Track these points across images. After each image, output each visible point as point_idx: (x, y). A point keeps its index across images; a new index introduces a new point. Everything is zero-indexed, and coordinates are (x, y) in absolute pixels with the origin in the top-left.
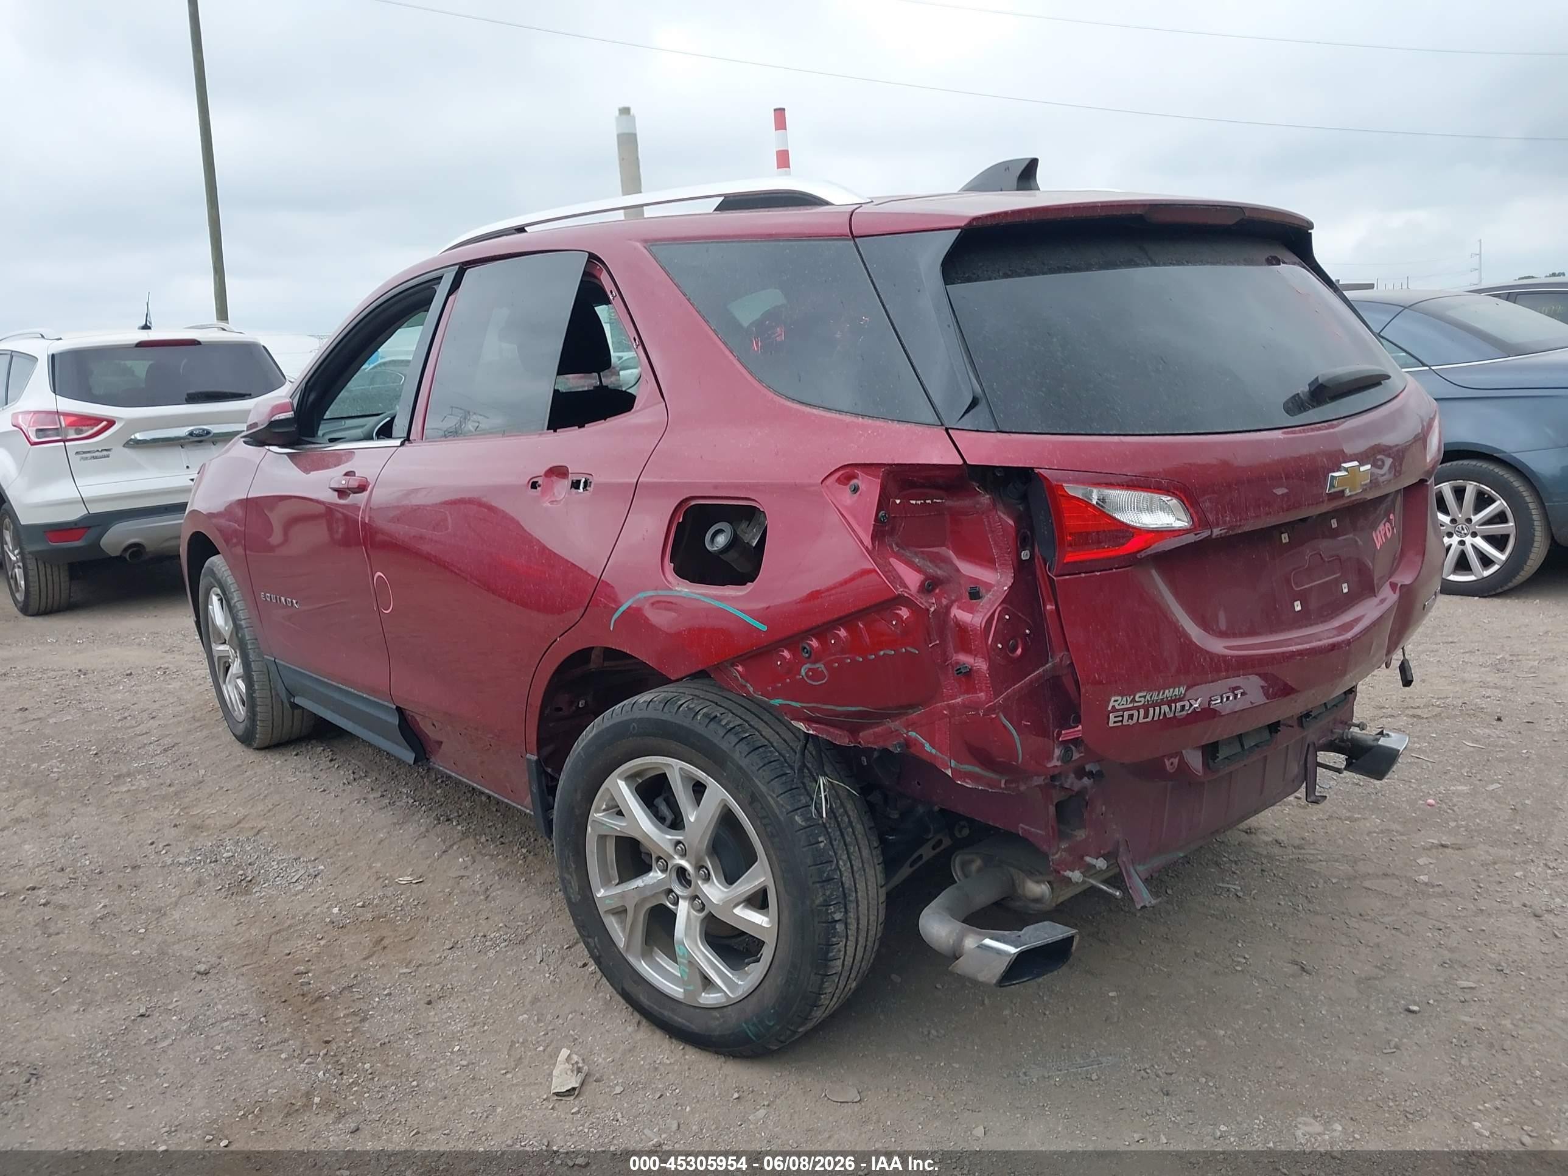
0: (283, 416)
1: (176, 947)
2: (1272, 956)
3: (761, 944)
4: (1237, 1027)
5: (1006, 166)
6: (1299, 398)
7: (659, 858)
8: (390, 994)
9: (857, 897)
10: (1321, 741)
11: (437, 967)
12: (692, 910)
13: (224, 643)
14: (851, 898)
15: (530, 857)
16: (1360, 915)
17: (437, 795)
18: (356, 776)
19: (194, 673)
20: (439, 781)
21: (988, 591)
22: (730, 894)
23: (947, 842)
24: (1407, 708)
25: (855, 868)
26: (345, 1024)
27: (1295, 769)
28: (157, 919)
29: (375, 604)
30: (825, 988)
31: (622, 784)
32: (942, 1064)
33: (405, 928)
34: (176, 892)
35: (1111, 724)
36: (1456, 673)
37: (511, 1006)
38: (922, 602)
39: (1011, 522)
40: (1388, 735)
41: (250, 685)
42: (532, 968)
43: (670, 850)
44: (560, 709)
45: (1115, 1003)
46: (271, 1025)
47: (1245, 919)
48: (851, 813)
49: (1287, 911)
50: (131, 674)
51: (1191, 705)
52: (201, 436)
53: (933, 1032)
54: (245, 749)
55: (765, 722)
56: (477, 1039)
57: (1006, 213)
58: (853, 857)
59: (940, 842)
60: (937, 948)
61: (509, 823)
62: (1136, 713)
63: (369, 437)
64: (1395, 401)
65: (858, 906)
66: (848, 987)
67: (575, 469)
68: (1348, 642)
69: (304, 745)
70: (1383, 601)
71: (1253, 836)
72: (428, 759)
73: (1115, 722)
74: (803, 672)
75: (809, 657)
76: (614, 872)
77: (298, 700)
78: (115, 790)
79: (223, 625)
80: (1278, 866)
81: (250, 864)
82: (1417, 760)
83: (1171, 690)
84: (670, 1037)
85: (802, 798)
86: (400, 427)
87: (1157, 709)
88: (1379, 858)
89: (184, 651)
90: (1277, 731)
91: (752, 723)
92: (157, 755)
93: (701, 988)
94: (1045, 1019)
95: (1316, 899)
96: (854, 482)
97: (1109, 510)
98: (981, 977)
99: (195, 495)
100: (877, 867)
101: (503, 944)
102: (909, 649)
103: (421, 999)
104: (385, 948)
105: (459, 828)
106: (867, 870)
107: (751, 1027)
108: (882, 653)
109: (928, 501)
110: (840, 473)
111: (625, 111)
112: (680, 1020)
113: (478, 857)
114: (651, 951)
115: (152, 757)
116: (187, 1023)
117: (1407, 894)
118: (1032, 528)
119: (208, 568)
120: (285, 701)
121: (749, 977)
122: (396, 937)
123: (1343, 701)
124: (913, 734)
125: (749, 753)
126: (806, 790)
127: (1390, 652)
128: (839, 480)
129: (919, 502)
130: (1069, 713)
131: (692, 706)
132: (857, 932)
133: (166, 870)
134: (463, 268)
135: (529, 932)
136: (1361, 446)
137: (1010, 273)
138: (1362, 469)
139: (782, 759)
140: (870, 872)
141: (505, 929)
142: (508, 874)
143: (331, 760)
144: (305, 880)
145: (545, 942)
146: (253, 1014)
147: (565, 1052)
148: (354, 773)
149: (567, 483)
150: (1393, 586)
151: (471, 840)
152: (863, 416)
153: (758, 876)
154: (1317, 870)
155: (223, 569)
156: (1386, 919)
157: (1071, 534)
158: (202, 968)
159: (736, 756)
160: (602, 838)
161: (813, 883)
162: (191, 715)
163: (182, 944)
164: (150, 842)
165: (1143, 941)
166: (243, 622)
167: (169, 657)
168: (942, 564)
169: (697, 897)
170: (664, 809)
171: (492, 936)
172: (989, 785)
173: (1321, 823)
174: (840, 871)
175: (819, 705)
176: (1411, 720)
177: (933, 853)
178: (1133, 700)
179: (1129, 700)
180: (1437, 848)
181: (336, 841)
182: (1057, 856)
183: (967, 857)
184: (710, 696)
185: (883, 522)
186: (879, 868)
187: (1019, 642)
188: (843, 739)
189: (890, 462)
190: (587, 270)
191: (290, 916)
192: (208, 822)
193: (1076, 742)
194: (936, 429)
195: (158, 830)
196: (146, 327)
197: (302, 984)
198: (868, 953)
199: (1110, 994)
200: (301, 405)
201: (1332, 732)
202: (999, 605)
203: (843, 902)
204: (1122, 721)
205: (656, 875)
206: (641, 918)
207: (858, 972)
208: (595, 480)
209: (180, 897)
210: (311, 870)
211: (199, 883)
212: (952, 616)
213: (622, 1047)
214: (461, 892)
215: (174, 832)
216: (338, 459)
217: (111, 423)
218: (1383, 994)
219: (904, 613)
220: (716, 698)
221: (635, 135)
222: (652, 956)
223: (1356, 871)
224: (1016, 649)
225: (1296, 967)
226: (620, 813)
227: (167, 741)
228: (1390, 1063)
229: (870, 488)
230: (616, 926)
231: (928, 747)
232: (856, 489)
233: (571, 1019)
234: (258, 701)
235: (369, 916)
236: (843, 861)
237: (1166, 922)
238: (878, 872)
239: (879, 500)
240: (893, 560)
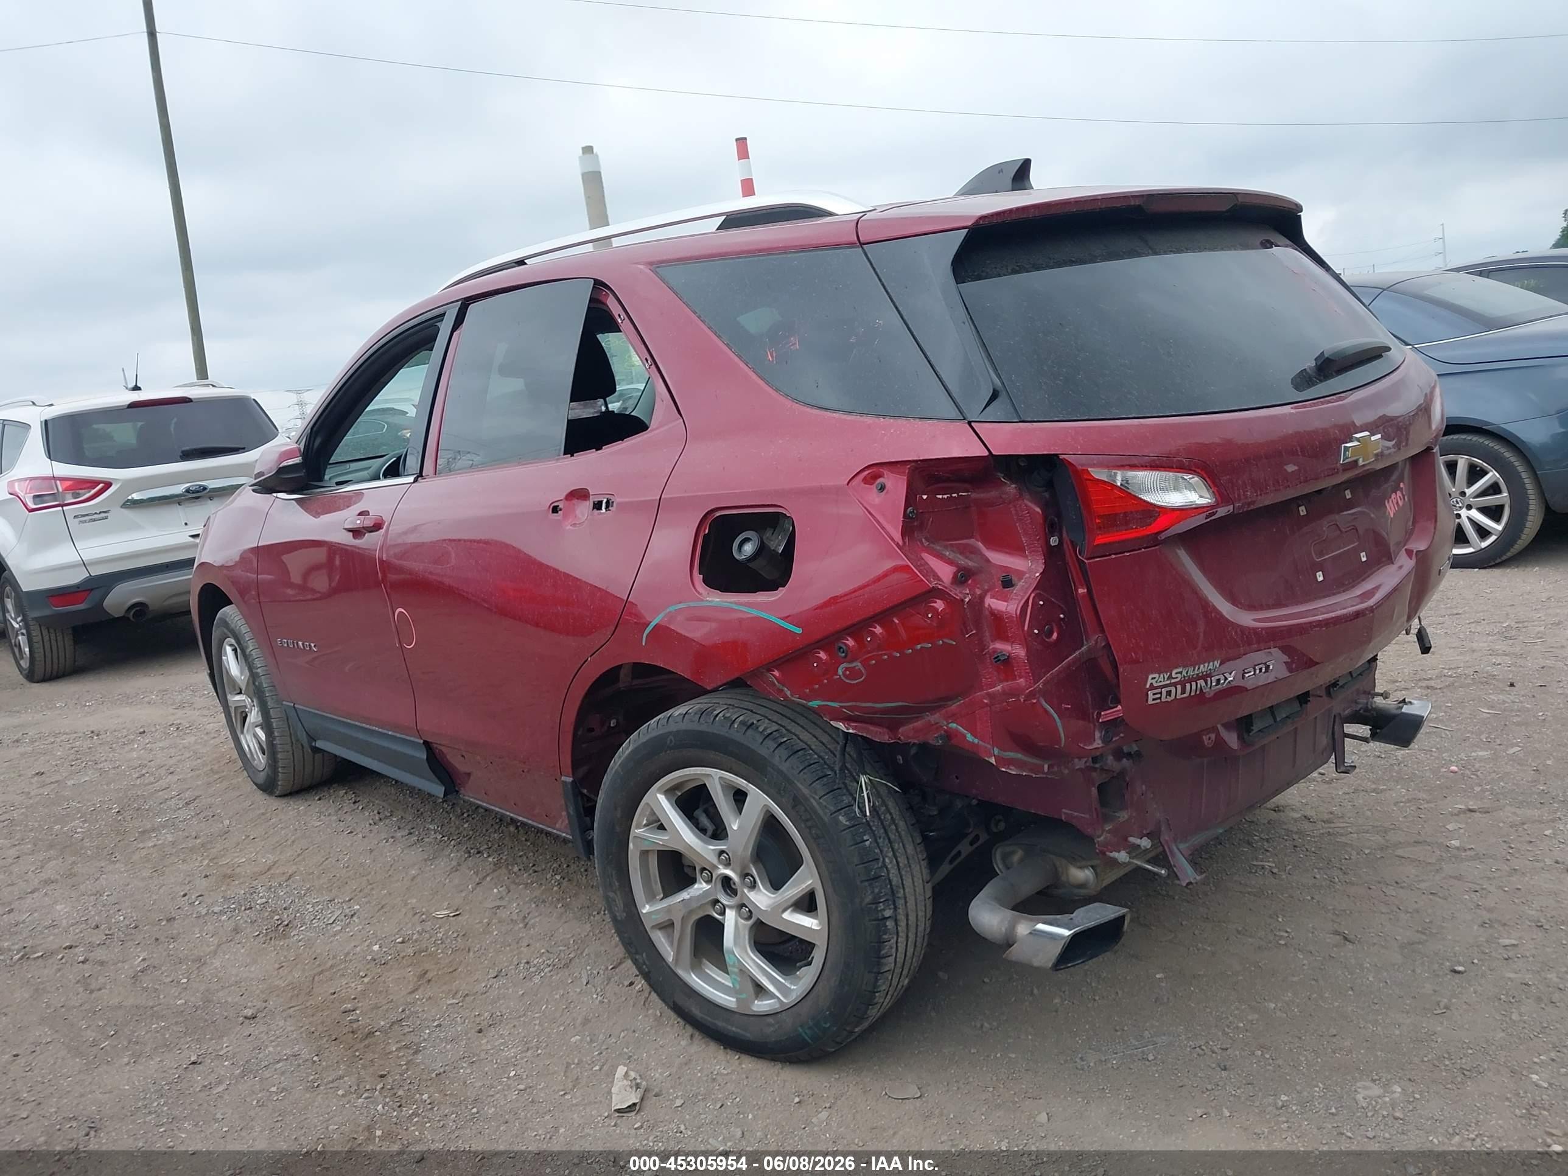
0: (291, 462)
1: (220, 994)
2: (1313, 928)
3: (811, 946)
4: (1287, 999)
5: (999, 168)
6: (1307, 373)
7: (704, 869)
8: (439, 1025)
9: (904, 893)
10: (1346, 712)
11: (484, 996)
12: (740, 919)
13: (240, 693)
14: (900, 895)
15: (565, 883)
16: (1397, 883)
17: (465, 829)
18: (382, 816)
19: (207, 727)
20: (465, 815)
21: (1020, 579)
22: (778, 899)
23: (984, 837)
24: (1420, 680)
25: (901, 865)
26: (399, 1058)
27: (1324, 740)
28: (198, 968)
29: (397, 641)
30: (879, 986)
31: (662, 798)
32: (998, 1055)
33: (447, 961)
34: (214, 941)
35: (1150, 702)
36: (1464, 643)
37: (562, 1028)
38: (957, 593)
39: (1038, 510)
40: (1410, 703)
41: (269, 733)
42: (578, 990)
43: (715, 861)
44: (591, 730)
45: (1164, 984)
46: (324, 1063)
47: (1282, 894)
48: (892, 811)
49: (1324, 883)
50: (144, 732)
51: (1226, 679)
52: (198, 492)
53: (986, 1024)
54: (267, 798)
55: (802, 726)
56: (532, 1063)
57: (1011, 211)
58: (898, 854)
59: (977, 838)
60: (989, 937)
61: (540, 851)
62: (1173, 689)
63: (376, 478)
64: (1395, 374)
65: (906, 902)
66: (901, 984)
67: (596, 492)
68: (1371, 609)
69: (326, 789)
70: (1401, 567)
71: (1281, 814)
72: (457, 792)
73: (1154, 700)
74: (840, 672)
75: (846, 656)
76: (658, 887)
77: (319, 744)
78: (141, 845)
79: (239, 675)
80: (1309, 841)
81: (285, 909)
82: (1435, 730)
83: (1206, 665)
84: (725, 1048)
85: (844, 798)
86: (412, 463)
87: (1194, 684)
88: (1408, 827)
89: (194, 706)
90: (1307, 702)
91: (789, 728)
92: (179, 809)
93: (753, 996)
94: (1096, 1005)
95: (1351, 870)
96: (880, 480)
97: (1133, 490)
98: (1036, 963)
99: (201, 551)
100: (922, 862)
101: (547, 970)
102: (946, 640)
103: (471, 1028)
104: (429, 981)
105: (490, 859)
106: (913, 866)
107: (807, 1031)
108: (919, 647)
109: (954, 495)
110: (867, 472)
111: (588, 150)
112: (734, 1029)
113: (513, 887)
114: (700, 963)
115: (175, 811)
116: (240, 1067)
117: (1441, 859)
118: (1059, 515)
119: (220, 619)
120: (306, 745)
121: (802, 981)
122: (439, 969)
123: (1368, 669)
124: (954, 725)
125: (789, 757)
126: (848, 790)
127: (1410, 618)
128: (866, 481)
129: (945, 496)
130: (1108, 694)
131: (728, 715)
132: (907, 929)
133: (201, 921)
134: (466, 303)
135: (571, 956)
136: (1370, 416)
137: (1017, 268)
138: (1373, 438)
139: (822, 761)
140: (916, 869)
141: (547, 954)
142: (544, 901)
143: (355, 803)
144: (342, 921)
145: (589, 965)
146: (305, 1054)
147: (621, 1070)
148: (379, 813)
149: (589, 504)
150: (1409, 553)
151: (504, 871)
152: (884, 416)
153: (805, 879)
154: (1349, 842)
155: (236, 619)
156: (1423, 885)
157: (1099, 517)
158: (249, 1012)
159: (776, 760)
160: (645, 854)
161: (862, 882)
162: (209, 768)
163: (227, 991)
164: (182, 894)
165: (1184, 923)
166: (259, 670)
167: (180, 713)
168: (973, 556)
169: (744, 905)
170: (704, 820)
171: (535, 962)
172: (1031, 770)
173: (1347, 797)
174: (887, 868)
175: (858, 704)
176: (1425, 692)
177: (971, 849)
178: (1170, 677)
179: (1166, 677)
180: (1465, 813)
181: (368, 880)
182: (1102, 838)
183: (1008, 849)
184: (746, 705)
185: (912, 518)
186: (924, 864)
187: (1054, 625)
188: (880, 735)
189: (915, 459)
190: (594, 296)
191: (331, 957)
192: (238, 870)
193: (1114, 723)
194: (958, 424)
195: (189, 882)
196: (136, 388)
197: (351, 1022)
198: (918, 949)
199: (1158, 976)
200: (308, 449)
201: (1356, 703)
202: (1032, 592)
203: (891, 898)
204: (1160, 698)
205: (701, 886)
206: (689, 930)
207: (910, 969)
208: (616, 500)
209: (219, 945)
210: (347, 911)
211: (236, 930)
212: (986, 605)
213: (677, 1061)
214: (499, 922)
215: (204, 883)
216: (349, 500)
217: (108, 485)
218: (1427, 957)
219: (940, 605)
220: (750, 706)
221: (600, 172)
222: (701, 969)
223: (1387, 841)
224: (1051, 633)
225: (1338, 937)
226: (662, 827)
227: (187, 795)
228: (1442, 1023)
229: (897, 486)
230: (663, 939)
231: (969, 737)
232: (882, 488)
233: (624, 1037)
234: (279, 748)
235: (410, 951)
236: (889, 858)
237: (1204, 903)
238: (923, 867)
239: (906, 496)
240: (925, 556)
